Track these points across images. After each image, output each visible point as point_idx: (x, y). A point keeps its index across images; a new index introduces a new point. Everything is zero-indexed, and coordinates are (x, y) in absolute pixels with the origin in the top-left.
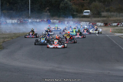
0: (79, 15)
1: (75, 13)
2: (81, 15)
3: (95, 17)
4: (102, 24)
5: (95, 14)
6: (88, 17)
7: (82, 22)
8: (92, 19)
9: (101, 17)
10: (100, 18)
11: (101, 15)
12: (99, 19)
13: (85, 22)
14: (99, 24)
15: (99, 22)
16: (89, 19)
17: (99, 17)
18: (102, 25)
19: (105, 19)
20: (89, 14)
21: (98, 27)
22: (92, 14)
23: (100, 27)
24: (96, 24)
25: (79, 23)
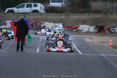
3: (74, 12)
4: (92, 29)
5: (77, 5)
6: (61, 13)
7: (46, 23)
8: (69, 16)
9: (88, 12)
10: (87, 14)
11: (89, 7)
12: (85, 16)
13: (54, 23)
14: (84, 28)
15: (84, 22)
16: (63, 17)
17: (84, 12)
18: (90, 30)
19: (98, 16)
20: (62, 5)
21: (82, 34)
22: (68, 5)
23: (87, 36)
24: (77, 27)
25: (38, 24)
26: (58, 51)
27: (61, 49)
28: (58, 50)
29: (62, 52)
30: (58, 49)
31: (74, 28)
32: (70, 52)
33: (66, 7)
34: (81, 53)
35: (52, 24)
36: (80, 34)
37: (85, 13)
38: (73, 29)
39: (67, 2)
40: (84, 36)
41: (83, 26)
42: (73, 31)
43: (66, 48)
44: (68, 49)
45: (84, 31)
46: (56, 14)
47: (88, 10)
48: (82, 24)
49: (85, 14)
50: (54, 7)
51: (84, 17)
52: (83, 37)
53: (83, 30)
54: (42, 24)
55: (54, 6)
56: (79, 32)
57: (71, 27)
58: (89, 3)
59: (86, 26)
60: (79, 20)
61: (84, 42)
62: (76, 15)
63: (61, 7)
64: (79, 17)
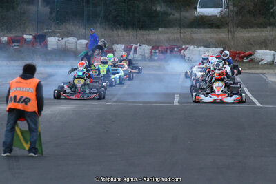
0: (177, 15)
1: (158, 8)
2: (184, 14)
3: (245, 25)
5: (249, 12)
6: (218, 27)
7: (191, 47)
8: (234, 32)
9: (272, 25)
12: (267, 33)
13: (206, 47)
14: (265, 55)
15: (265, 45)
16: (222, 34)
17: (264, 26)
20: (222, 11)
21: (261, 68)
22: (233, 11)
23: (271, 71)
24: (250, 55)
25: (176, 49)
26: (214, 102)
27: (220, 98)
28: (215, 100)
29: (222, 102)
30: (215, 98)
31: (245, 56)
32: (239, 103)
33: (228, 17)
34: (259, 105)
35: (202, 49)
36: (257, 68)
37: (266, 27)
38: (243, 58)
39: (231, 7)
40: (265, 71)
41: (262, 51)
42: (243, 62)
43: (231, 95)
44: (235, 97)
45: (264, 62)
46: (209, 30)
47: (271, 21)
48: (261, 49)
49: (265, 29)
50: (206, 16)
51: (264, 34)
52: (263, 74)
53: (262, 60)
54: (183, 49)
55: (206, 14)
56: (254, 63)
57: (240, 53)
58: (272, 8)
59: (268, 51)
60: (254, 41)
61: (265, 82)
62: (249, 32)
63: (218, 15)
64: (254, 34)
